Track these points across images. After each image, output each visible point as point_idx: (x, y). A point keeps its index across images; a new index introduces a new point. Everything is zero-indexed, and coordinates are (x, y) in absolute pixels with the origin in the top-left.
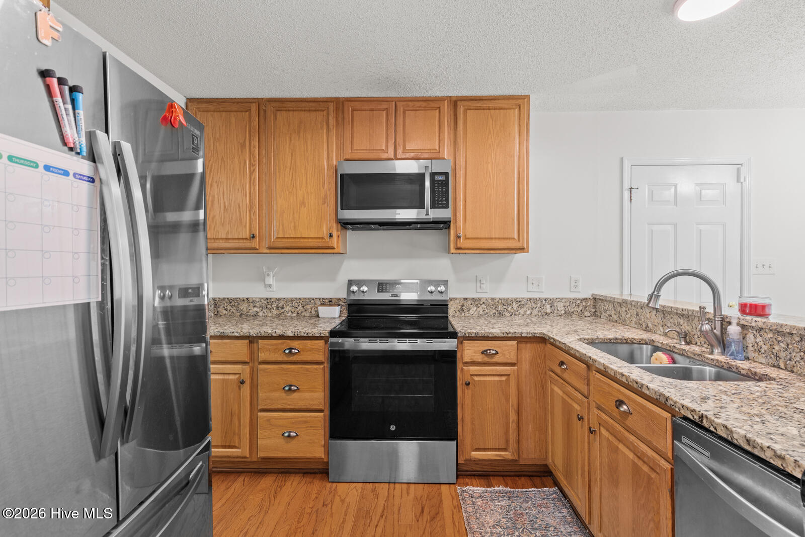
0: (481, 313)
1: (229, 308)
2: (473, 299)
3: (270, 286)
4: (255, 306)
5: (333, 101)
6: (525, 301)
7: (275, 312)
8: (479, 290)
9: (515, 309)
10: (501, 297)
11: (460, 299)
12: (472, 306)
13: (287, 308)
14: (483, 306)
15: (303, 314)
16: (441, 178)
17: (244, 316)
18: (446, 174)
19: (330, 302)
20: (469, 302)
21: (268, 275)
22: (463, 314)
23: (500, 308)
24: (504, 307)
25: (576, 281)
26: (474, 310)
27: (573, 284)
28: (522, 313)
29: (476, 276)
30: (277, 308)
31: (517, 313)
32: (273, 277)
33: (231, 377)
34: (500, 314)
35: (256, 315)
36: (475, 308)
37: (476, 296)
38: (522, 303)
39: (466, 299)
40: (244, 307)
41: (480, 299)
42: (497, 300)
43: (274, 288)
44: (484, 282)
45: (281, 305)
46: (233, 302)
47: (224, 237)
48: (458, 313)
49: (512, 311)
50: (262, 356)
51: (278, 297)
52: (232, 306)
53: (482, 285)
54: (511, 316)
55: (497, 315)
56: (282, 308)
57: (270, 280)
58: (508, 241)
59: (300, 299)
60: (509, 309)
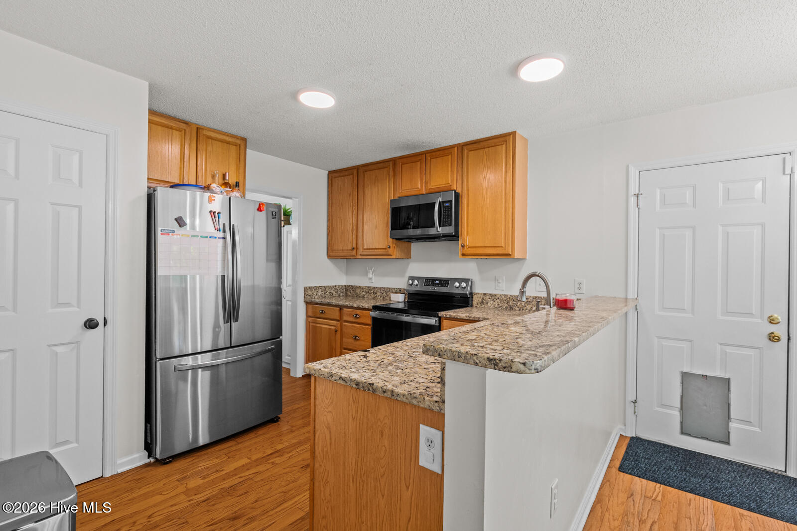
0: (496, 306)
1: (352, 291)
2: (490, 294)
3: (371, 279)
4: (363, 291)
5: (392, 160)
6: (531, 298)
7: (372, 295)
8: (497, 288)
9: (523, 304)
10: (512, 294)
11: (481, 294)
12: (489, 300)
13: (378, 294)
14: (498, 300)
15: (386, 298)
16: (447, 204)
17: (358, 297)
18: (450, 201)
19: (400, 291)
20: (488, 297)
21: (369, 272)
22: (483, 306)
23: (511, 303)
24: (514, 302)
25: (580, 284)
26: (491, 303)
27: (577, 286)
28: (529, 308)
29: (495, 277)
30: (374, 293)
31: (525, 308)
32: (372, 273)
33: (333, 328)
34: (511, 308)
35: (363, 297)
36: (492, 302)
37: (493, 292)
38: (529, 300)
39: (485, 294)
40: (358, 291)
41: (495, 295)
42: (509, 296)
43: (373, 280)
44: (501, 281)
45: (375, 291)
46: (354, 288)
47: (341, 249)
48: (479, 305)
49: (521, 306)
50: (345, 318)
51: (374, 286)
52: (353, 291)
53: (499, 284)
54: (520, 310)
55: (508, 308)
56: (376, 293)
57: (370, 275)
58: (498, 249)
59: (384, 288)
60: (518, 305)
